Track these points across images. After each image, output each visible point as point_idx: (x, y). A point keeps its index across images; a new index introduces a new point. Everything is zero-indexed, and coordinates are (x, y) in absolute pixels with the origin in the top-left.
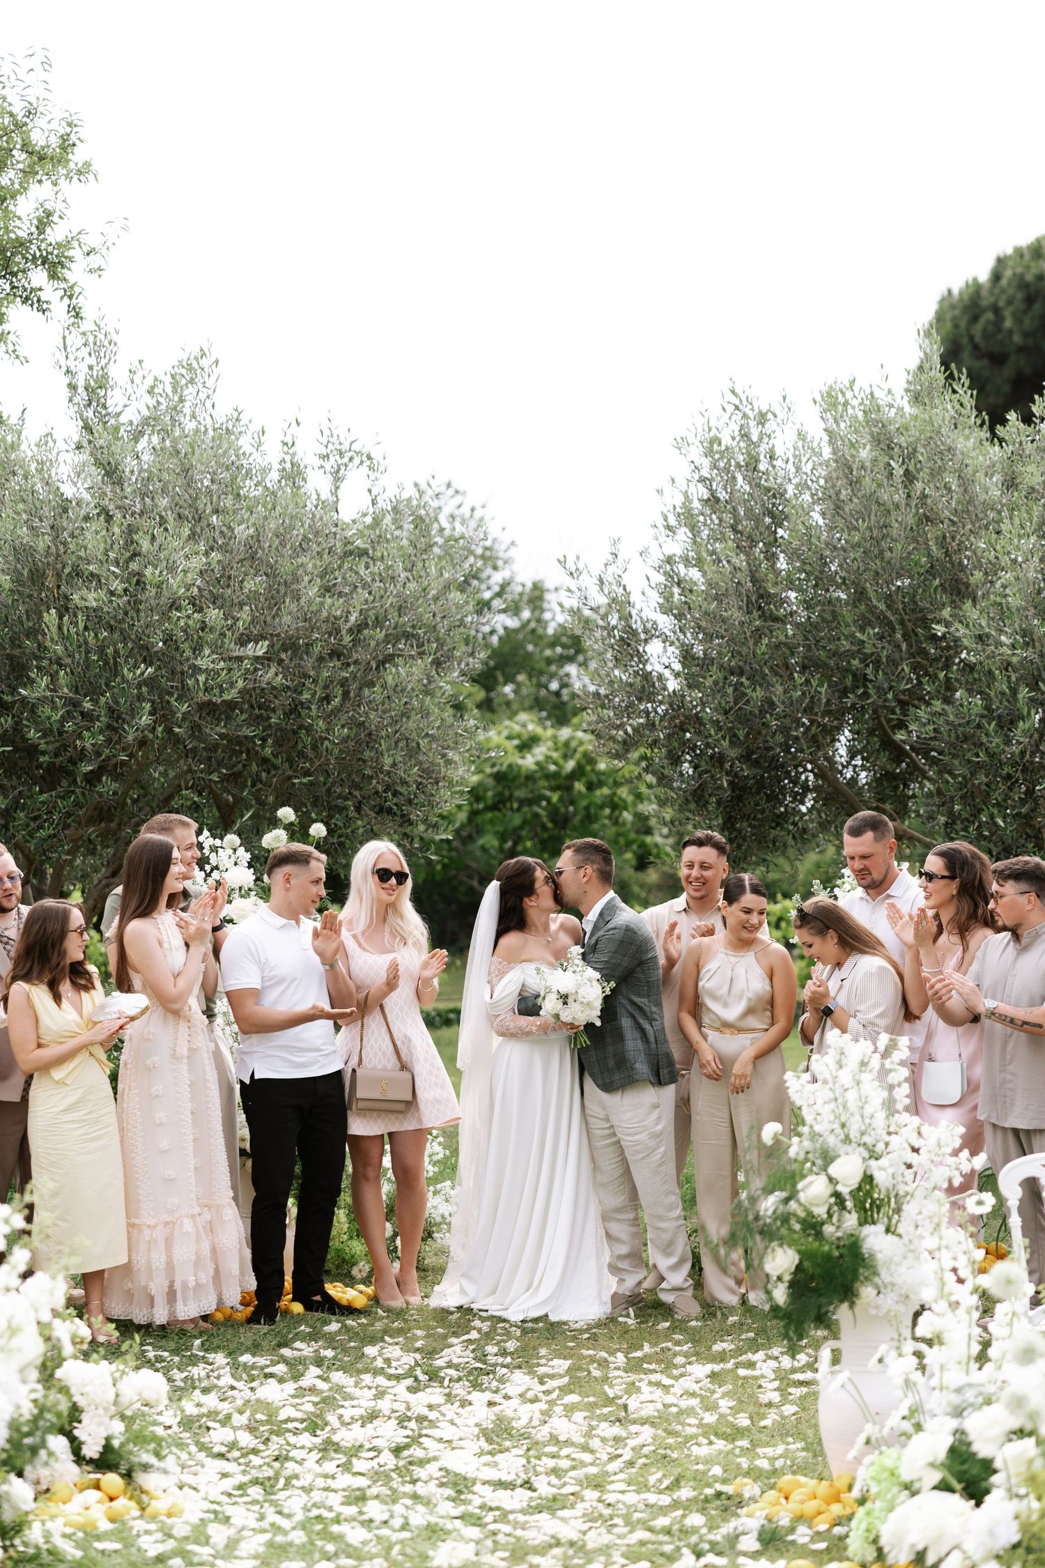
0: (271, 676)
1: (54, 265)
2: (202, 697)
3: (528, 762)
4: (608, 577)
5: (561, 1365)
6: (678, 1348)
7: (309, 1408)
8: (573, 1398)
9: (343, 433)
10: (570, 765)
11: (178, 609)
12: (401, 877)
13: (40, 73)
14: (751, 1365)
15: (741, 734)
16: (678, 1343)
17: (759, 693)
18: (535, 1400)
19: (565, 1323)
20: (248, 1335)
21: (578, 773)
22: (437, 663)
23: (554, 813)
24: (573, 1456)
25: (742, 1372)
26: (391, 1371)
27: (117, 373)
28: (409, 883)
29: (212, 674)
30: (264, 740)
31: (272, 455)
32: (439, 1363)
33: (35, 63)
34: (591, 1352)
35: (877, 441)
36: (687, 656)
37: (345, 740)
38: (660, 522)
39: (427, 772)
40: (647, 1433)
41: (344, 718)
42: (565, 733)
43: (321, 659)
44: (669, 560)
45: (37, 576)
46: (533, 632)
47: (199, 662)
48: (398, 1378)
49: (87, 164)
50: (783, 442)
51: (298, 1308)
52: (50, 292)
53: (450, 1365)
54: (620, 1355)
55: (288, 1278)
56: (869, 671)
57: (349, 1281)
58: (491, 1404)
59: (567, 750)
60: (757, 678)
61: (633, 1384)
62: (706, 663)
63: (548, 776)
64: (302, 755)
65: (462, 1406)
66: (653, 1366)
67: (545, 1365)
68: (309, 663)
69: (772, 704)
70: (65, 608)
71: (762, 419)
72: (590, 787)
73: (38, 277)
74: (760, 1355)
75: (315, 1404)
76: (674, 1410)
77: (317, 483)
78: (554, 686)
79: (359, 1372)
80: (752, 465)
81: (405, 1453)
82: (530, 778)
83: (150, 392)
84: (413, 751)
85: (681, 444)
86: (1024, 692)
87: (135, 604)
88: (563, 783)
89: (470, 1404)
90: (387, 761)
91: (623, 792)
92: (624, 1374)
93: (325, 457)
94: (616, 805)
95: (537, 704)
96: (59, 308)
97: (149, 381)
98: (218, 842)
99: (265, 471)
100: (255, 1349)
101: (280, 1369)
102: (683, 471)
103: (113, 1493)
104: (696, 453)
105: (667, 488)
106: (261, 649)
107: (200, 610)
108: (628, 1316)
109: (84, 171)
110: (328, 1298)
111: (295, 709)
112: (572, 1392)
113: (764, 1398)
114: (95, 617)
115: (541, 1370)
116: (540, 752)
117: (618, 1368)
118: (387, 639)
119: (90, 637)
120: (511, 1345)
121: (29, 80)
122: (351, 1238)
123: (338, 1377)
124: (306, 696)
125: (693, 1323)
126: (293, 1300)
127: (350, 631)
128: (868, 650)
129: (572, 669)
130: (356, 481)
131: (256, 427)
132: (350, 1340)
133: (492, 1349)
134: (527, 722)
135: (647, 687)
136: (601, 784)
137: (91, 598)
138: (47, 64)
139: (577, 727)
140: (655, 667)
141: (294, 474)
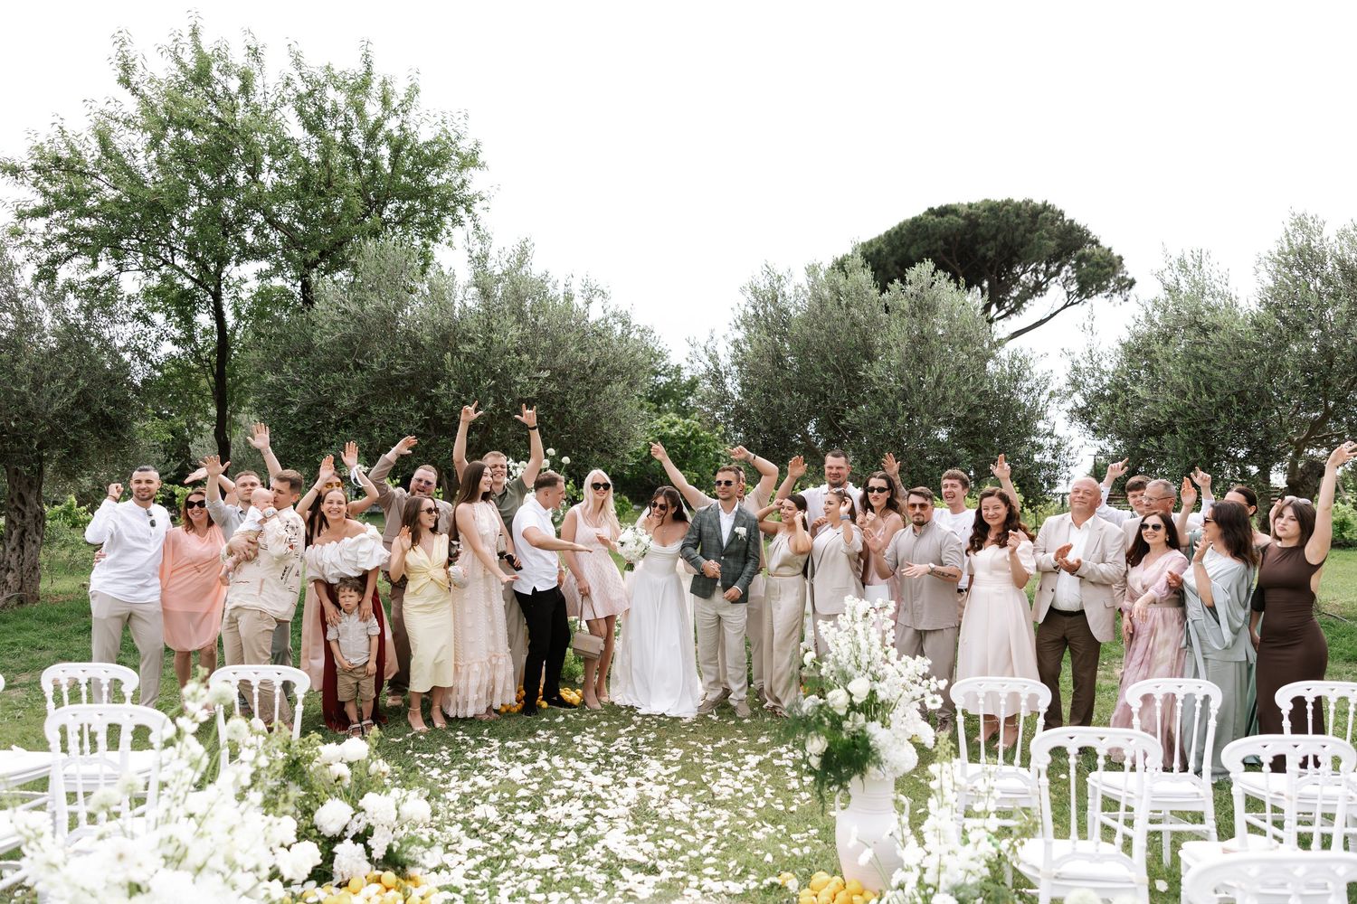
0: (552, 387)
1: (468, 203)
2: (518, 396)
3: (672, 432)
4: (709, 347)
5: (678, 753)
6: (740, 741)
7: (535, 787)
8: (683, 782)
9: (593, 281)
10: (689, 434)
11: (509, 354)
12: (606, 486)
13: (463, 120)
14: (779, 756)
15: (768, 420)
16: (739, 737)
17: (777, 402)
18: (663, 783)
19: (681, 719)
20: (514, 725)
21: (692, 437)
22: (631, 385)
23: (682, 452)
24: (683, 836)
25: (776, 762)
26: (586, 756)
27: (493, 253)
28: (611, 488)
29: (524, 385)
30: (549, 417)
31: (561, 290)
32: (612, 750)
33: (461, 115)
34: (694, 743)
35: (831, 289)
36: (743, 385)
37: (586, 418)
38: (733, 323)
39: (624, 434)
40: (725, 814)
41: (586, 408)
42: (688, 421)
43: (576, 380)
44: (736, 341)
45: (445, 338)
46: (676, 383)
47: (517, 379)
48: (589, 761)
49: (484, 163)
50: (789, 290)
51: (545, 704)
52: (466, 218)
53: (618, 752)
54: (709, 746)
55: (542, 686)
56: (828, 392)
57: (573, 686)
58: (638, 785)
59: (688, 428)
60: (777, 394)
61: (716, 770)
62: (752, 388)
63: (680, 438)
64: (566, 424)
65: (621, 787)
66: (727, 755)
67: (669, 753)
68: (570, 382)
69: (783, 406)
70: (456, 353)
71: (779, 279)
72: (697, 442)
73: (461, 211)
74: (783, 750)
75: (539, 783)
76: (740, 795)
77: (579, 302)
78: (684, 404)
79: (569, 756)
80: (775, 299)
81: (584, 833)
82: (673, 438)
83: (508, 261)
84: (618, 424)
85: (742, 290)
86: (900, 404)
87: (489, 350)
88: (686, 441)
89: (626, 786)
90: (605, 428)
91: (710, 445)
92: (711, 762)
93: (583, 291)
94: (707, 450)
95: (677, 411)
96: (469, 225)
97: (507, 257)
98: (516, 465)
99: (557, 298)
100: (516, 735)
101: (525, 753)
102: (743, 301)
103: (389, 885)
104: (749, 294)
105: (736, 308)
106: (547, 374)
107: (519, 355)
108: (712, 713)
109: (482, 166)
110: (560, 698)
111: (563, 403)
112: (683, 777)
113: (790, 787)
114: (469, 358)
115: (667, 757)
116: (677, 428)
117: (708, 757)
118: (608, 373)
119: (466, 365)
120: (652, 736)
121: (458, 123)
122: (576, 663)
123: (556, 760)
124: (569, 397)
125: (746, 721)
126: (543, 699)
127: (590, 367)
128: (828, 382)
129: (690, 398)
130: (597, 303)
131: (554, 279)
132: (567, 730)
133: (641, 740)
134: (673, 417)
135: (724, 398)
136: (701, 442)
137: (468, 348)
138: (466, 116)
139: (692, 419)
140: (730, 389)
141: (569, 298)
